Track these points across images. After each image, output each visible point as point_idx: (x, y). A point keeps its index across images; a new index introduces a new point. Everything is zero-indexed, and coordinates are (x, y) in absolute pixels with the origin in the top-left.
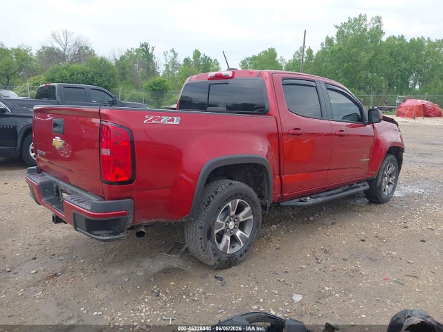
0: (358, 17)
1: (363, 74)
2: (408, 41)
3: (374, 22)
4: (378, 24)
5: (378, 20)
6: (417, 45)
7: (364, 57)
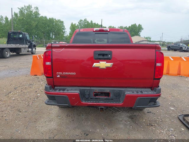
0: (28, 6)
1: (34, 31)
2: (48, 18)
3: (35, 9)
4: (37, 10)
5: (37, 8)
6: (51, 20)
7: (34, 24)
